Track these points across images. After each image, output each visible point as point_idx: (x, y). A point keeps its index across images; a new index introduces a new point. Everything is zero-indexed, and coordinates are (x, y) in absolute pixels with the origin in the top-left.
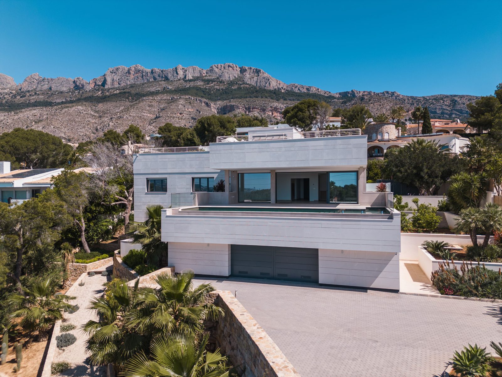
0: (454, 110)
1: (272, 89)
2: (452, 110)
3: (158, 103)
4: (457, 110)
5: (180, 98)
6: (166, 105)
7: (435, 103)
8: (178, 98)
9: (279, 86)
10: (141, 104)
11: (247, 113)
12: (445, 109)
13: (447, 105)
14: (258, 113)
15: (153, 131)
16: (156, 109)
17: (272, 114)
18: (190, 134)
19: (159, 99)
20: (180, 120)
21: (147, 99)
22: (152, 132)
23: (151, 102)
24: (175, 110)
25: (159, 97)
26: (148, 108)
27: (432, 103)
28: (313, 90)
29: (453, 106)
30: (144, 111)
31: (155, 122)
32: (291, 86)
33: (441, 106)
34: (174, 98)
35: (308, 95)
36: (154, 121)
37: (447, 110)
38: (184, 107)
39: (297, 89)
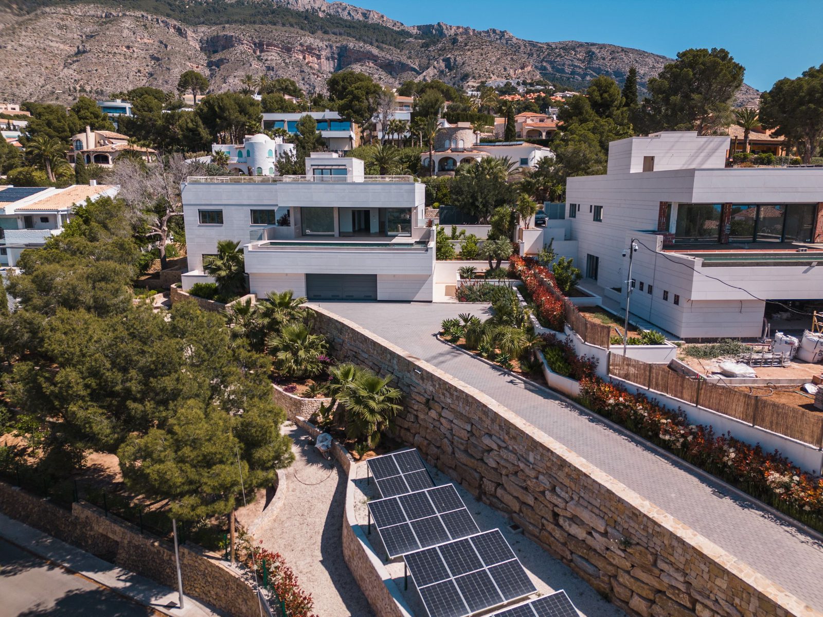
0: (590, 68)
1: (301, 9)
2: (586, 69)
3: (78, 22)
4: (594, 69)
5: (124, 15)
6: (96, 27)
7: (563, 54)
8: (120, 14)
9: (313, 5)
10: (42, 22)
11: (258, 53)
12: (576, 66)
13: (580, 60)
14: (279, 54)
15: (75, 80)
16: (75, 35)
17: (304, 58)
18: (192, 121)
19: (80, 14)
20: (128, 61)
21: (53, 11)
22: (73, 81)
23: (62, 19)
24: (115, 40)
25: (79, 10)
26: (58, 32)
27: (559, 55)
28: (374, 18)
29: (589, 62)
30: (50, 38)
31: (77, 61)
32: (336, 6)
33: (572, 61)
34: (111, 14)
35: (365, 27)
36: (75, 59)
37: (580, 68)
38: (134, 33)
39: (346, 13)
